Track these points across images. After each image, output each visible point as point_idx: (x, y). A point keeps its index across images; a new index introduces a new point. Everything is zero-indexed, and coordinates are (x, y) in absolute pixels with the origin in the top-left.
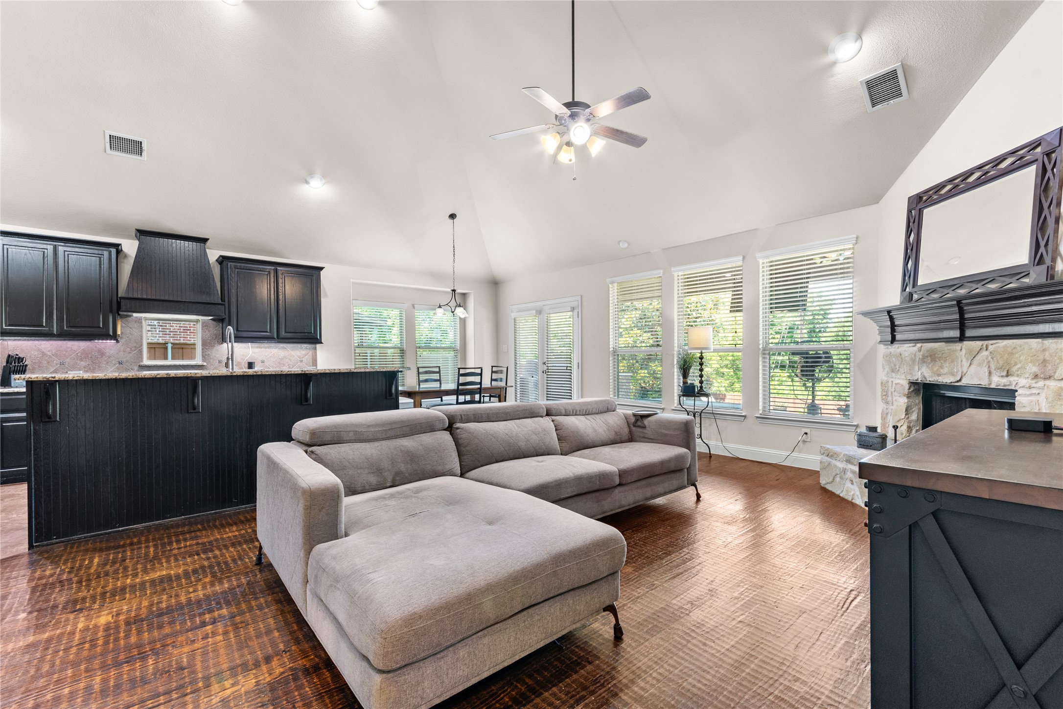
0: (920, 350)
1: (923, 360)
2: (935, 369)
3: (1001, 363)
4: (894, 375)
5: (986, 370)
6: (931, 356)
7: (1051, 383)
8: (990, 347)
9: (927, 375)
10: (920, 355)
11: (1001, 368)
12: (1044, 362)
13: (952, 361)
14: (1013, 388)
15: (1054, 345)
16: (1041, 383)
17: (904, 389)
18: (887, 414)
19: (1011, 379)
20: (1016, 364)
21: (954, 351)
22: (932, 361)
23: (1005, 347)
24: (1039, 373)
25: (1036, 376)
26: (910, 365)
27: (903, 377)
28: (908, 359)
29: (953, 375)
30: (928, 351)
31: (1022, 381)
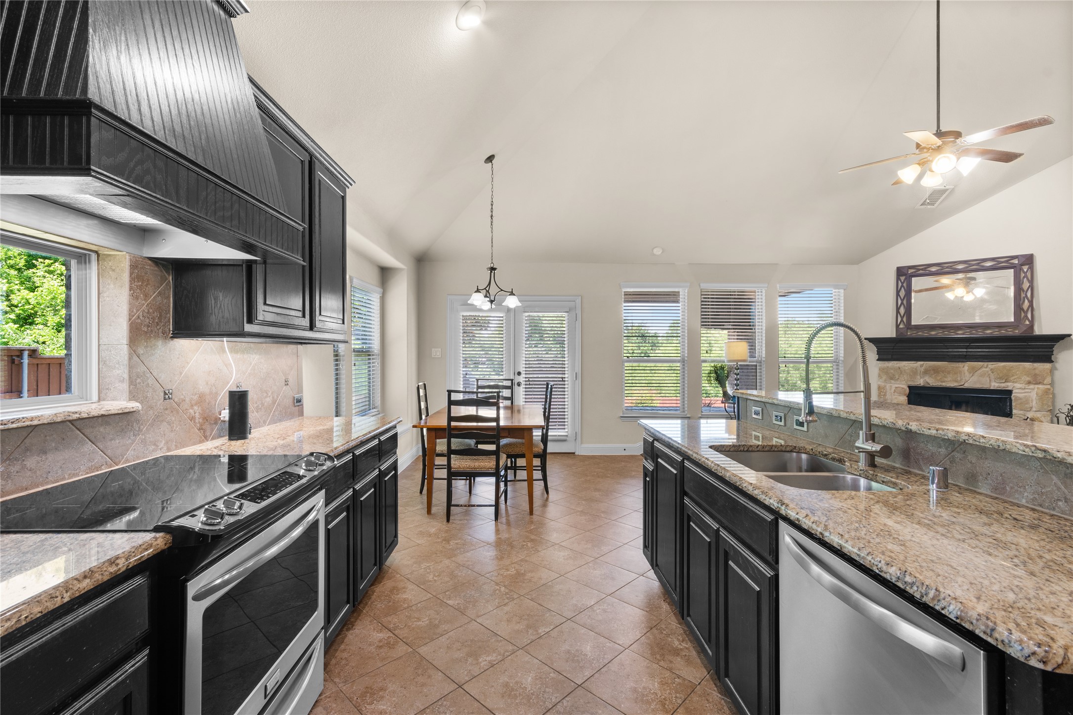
0: (922, 366)
1: (926, 372)
2: (939, 378)
3: (1001, 374)
4: (893, 382)
5: (986, 379)
6: (933, 370)
7: (1040, 386)
8: (990, 366)
9: (930, 382)
10: (923, 369)
11: (1000, 378)
12: (1035, 375)
13: (956, 373)
14: (1010, 389)
15: (1042, 367)
16: (1032, 386)
17: (904, 389)
19: (1009, 384)
20: (1013, 376)
21: (960, 367)
22: (935, 373)
23: (1004, 367)
24: (1032, 381)
25: (1029, 383)
26: (911, 375)
27: (904, 382)
28: (908, 371)
29: (956, 381)
30: (930, 367)
31: (1018, 385)
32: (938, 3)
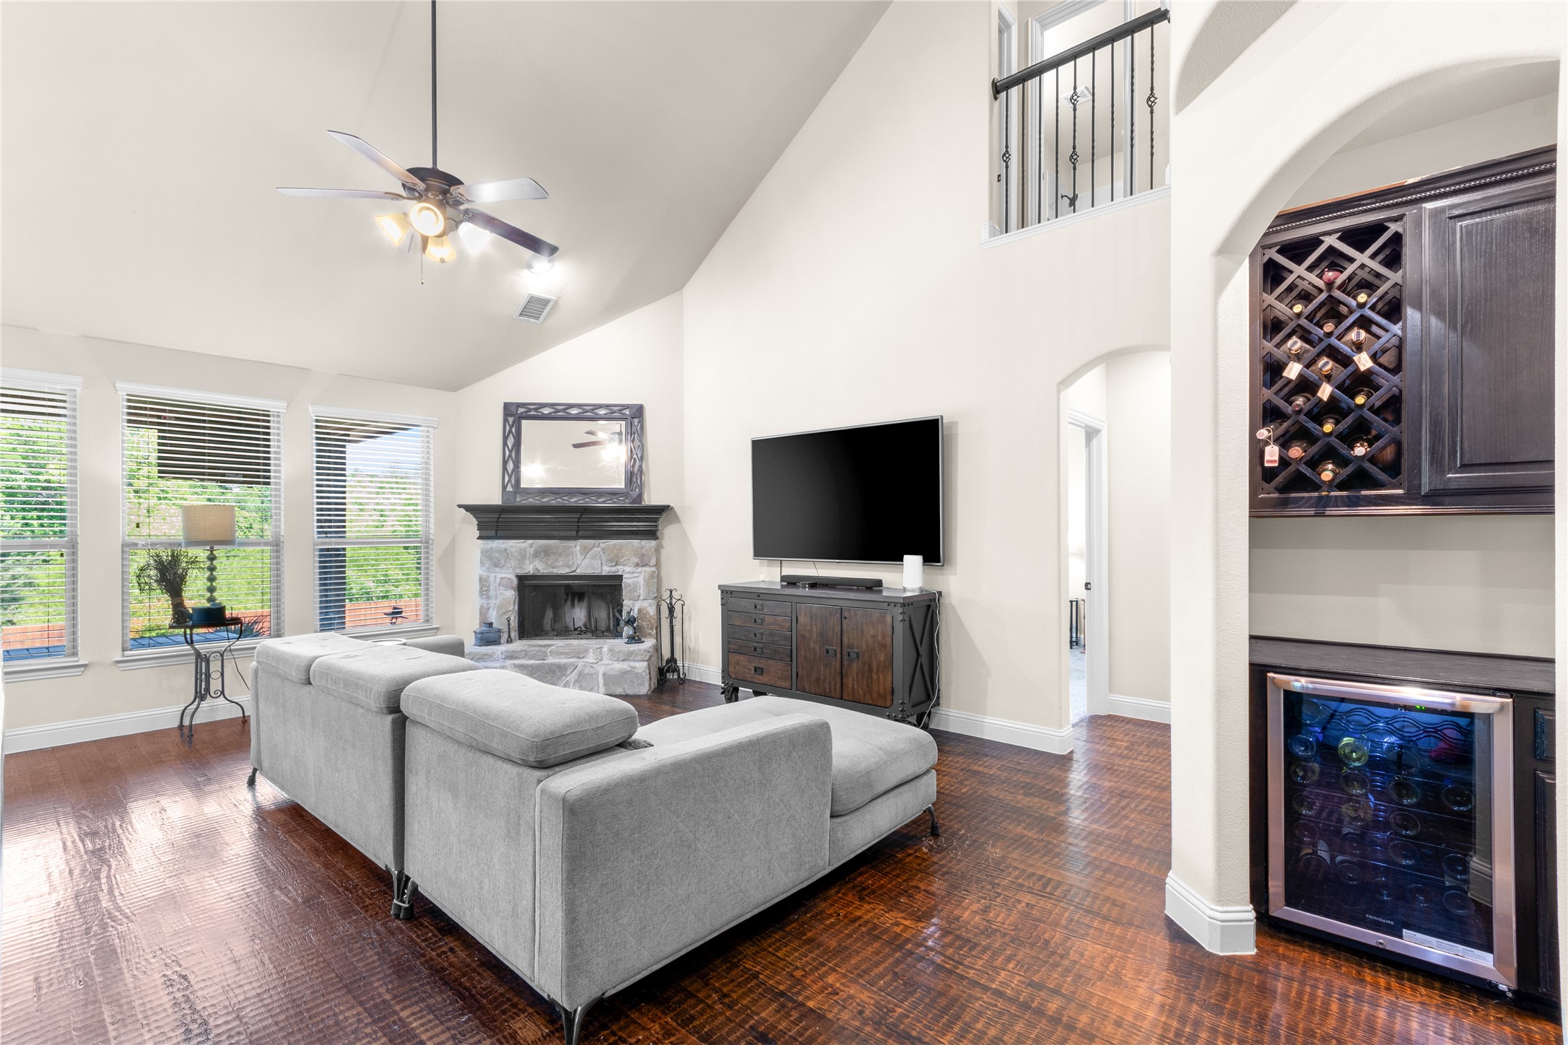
0: (531, 546)
1: (536, 554)
2: (549, 563)
3: (612, 556)
4: (497, 570)
5: (599, 562)
6: (544, 551)
7: (647, 569)
8: (601, 545)
9: (540, 568)
10: (532, 551)
11: (611, 560)
12: (643, 555)
13: (568, 556)
14: (620, 573)
15: (649, 545)
16: (640, 569)
17: (512, 582)
18: (489, 609)
19: (619, 567)
20: (623, 557)
21: (571, 547)
22: (545, 556)
23: (615, 545)
24: (639, 563)
25: (637, 565)
26: (518, 560)
27: (511, 570)
28: (515, 554)
29: (568, 566)
30: (540, 547)
31: (627, 569)
32: (434, 4)
